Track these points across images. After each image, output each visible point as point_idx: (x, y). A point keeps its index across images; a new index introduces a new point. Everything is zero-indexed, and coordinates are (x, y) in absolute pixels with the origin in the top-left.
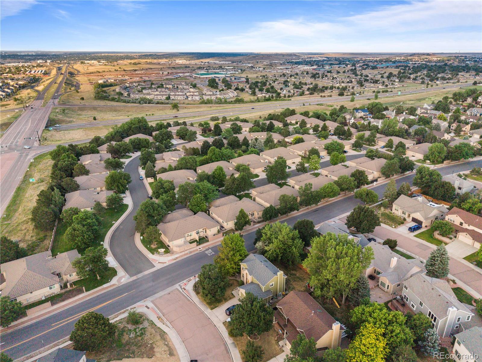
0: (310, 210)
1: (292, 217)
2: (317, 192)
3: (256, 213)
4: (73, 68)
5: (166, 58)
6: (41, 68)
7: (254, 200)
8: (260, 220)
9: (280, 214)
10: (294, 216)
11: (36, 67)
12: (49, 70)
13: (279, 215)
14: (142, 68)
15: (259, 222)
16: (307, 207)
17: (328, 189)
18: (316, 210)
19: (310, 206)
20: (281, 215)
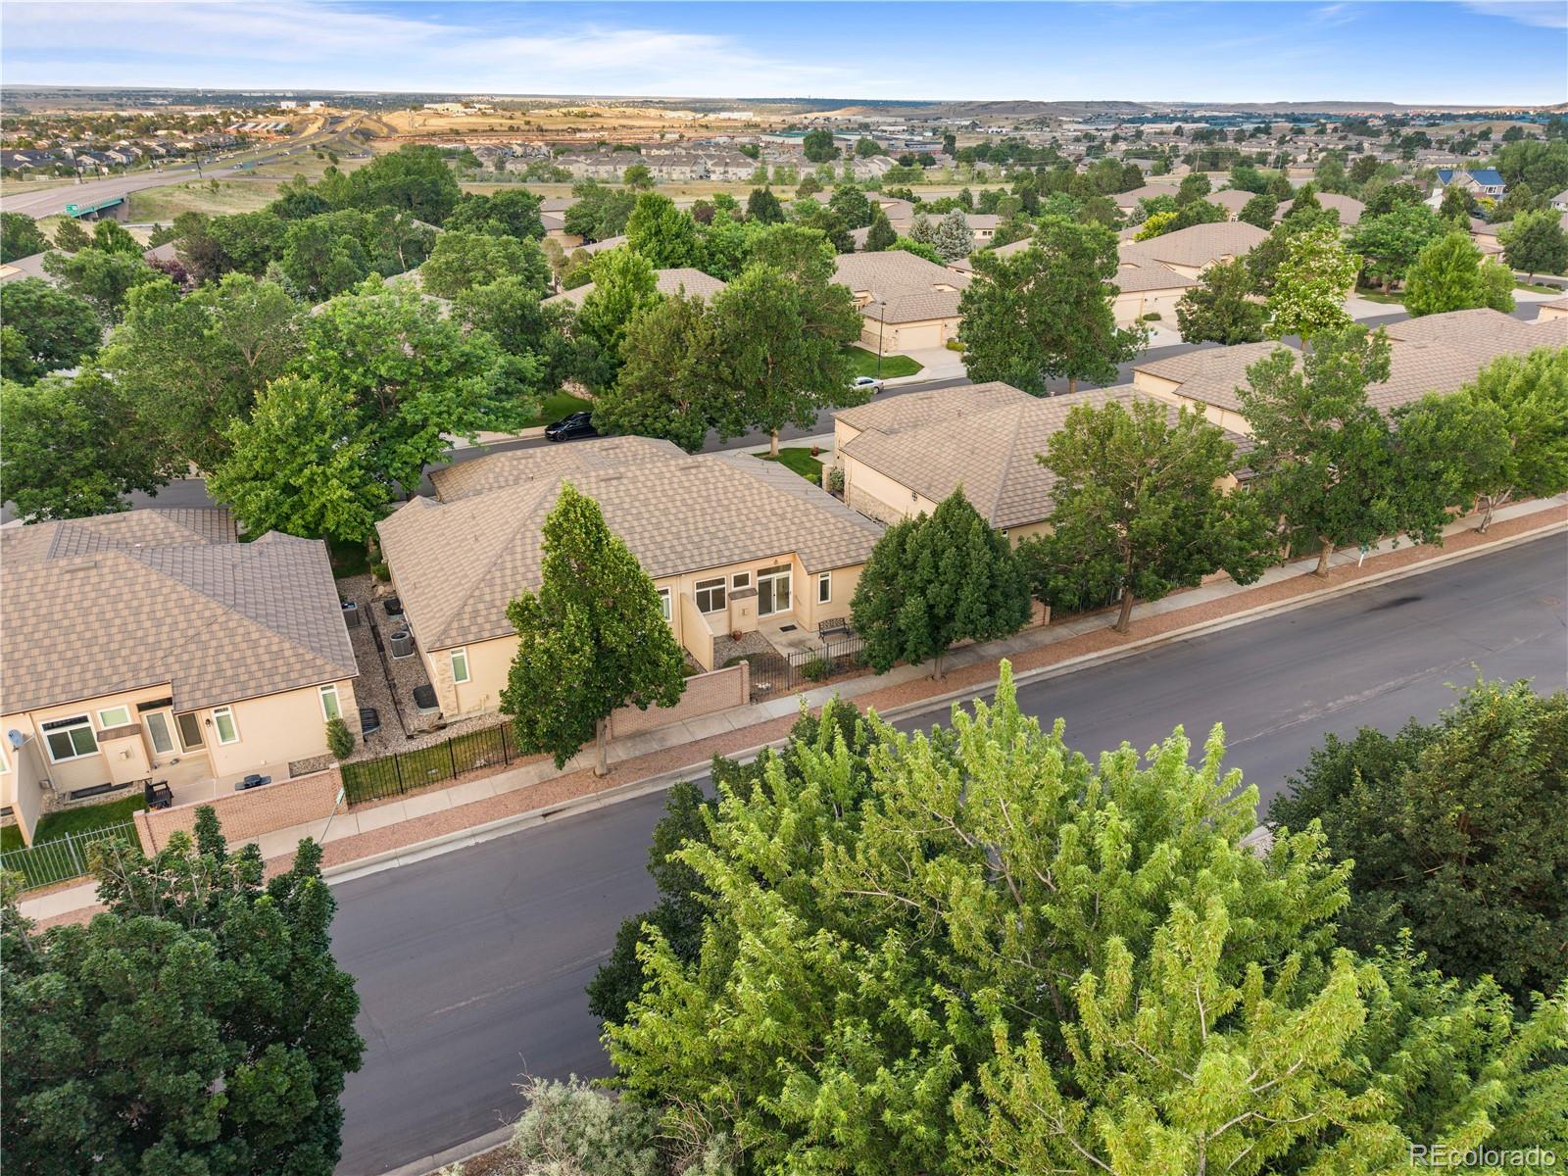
0: (1333, 590)
1: (1167, 649)
2: (1442, 412)
3: (803, 585)
4: (379, 120)
5: (695, 110)
6: (279, 118)
7: (838, 489)
8: (837, 649)
9: (1052, 599)
10: (1185, 631)
11: (263, 114)
12: (301, 122)
13: (1040, 613)
14: (598, 126)
15: (820, 673)
16: (1312, 564)
17: (1531, 402)
18: (1404, 597)
19: (1364, 542)
20: (1062, 611)
